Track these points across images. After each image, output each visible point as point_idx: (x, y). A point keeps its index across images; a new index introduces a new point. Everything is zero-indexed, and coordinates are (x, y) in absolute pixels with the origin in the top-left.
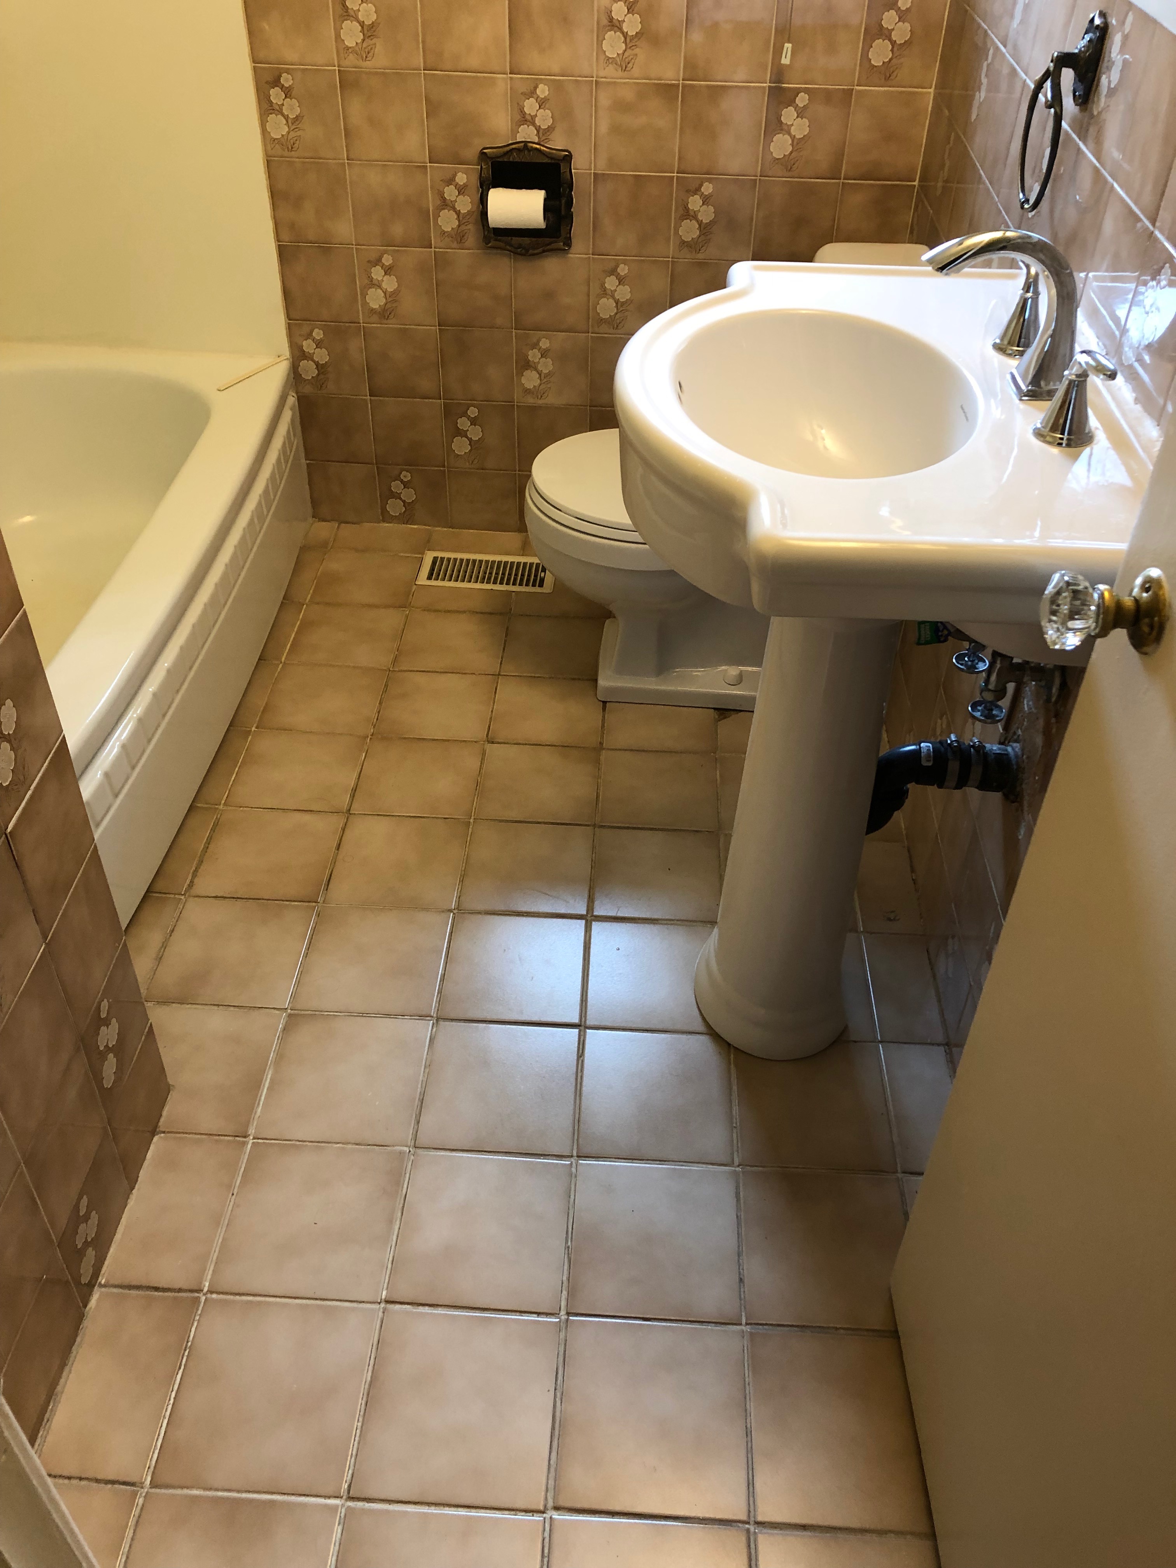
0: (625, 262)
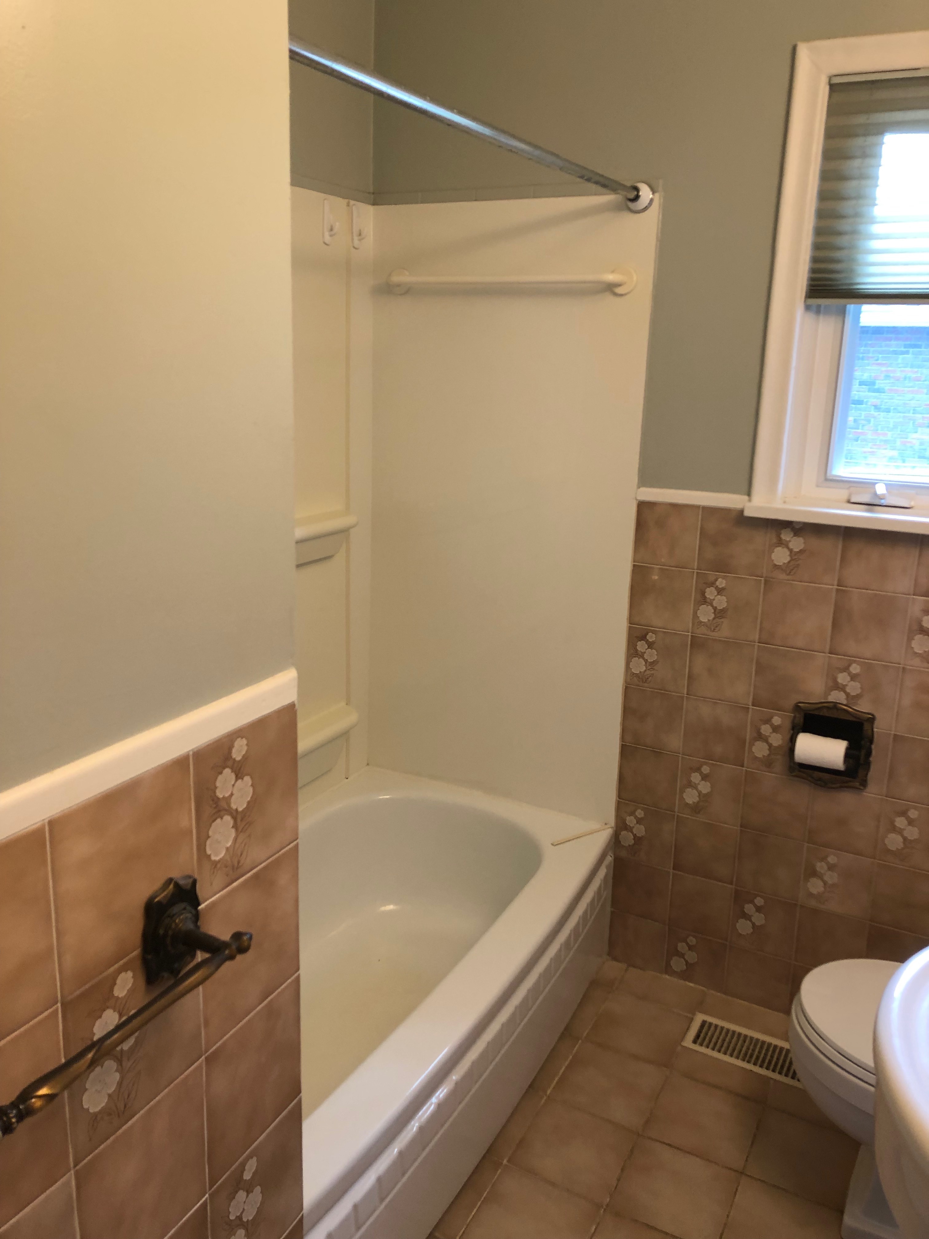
0: (915, 808)
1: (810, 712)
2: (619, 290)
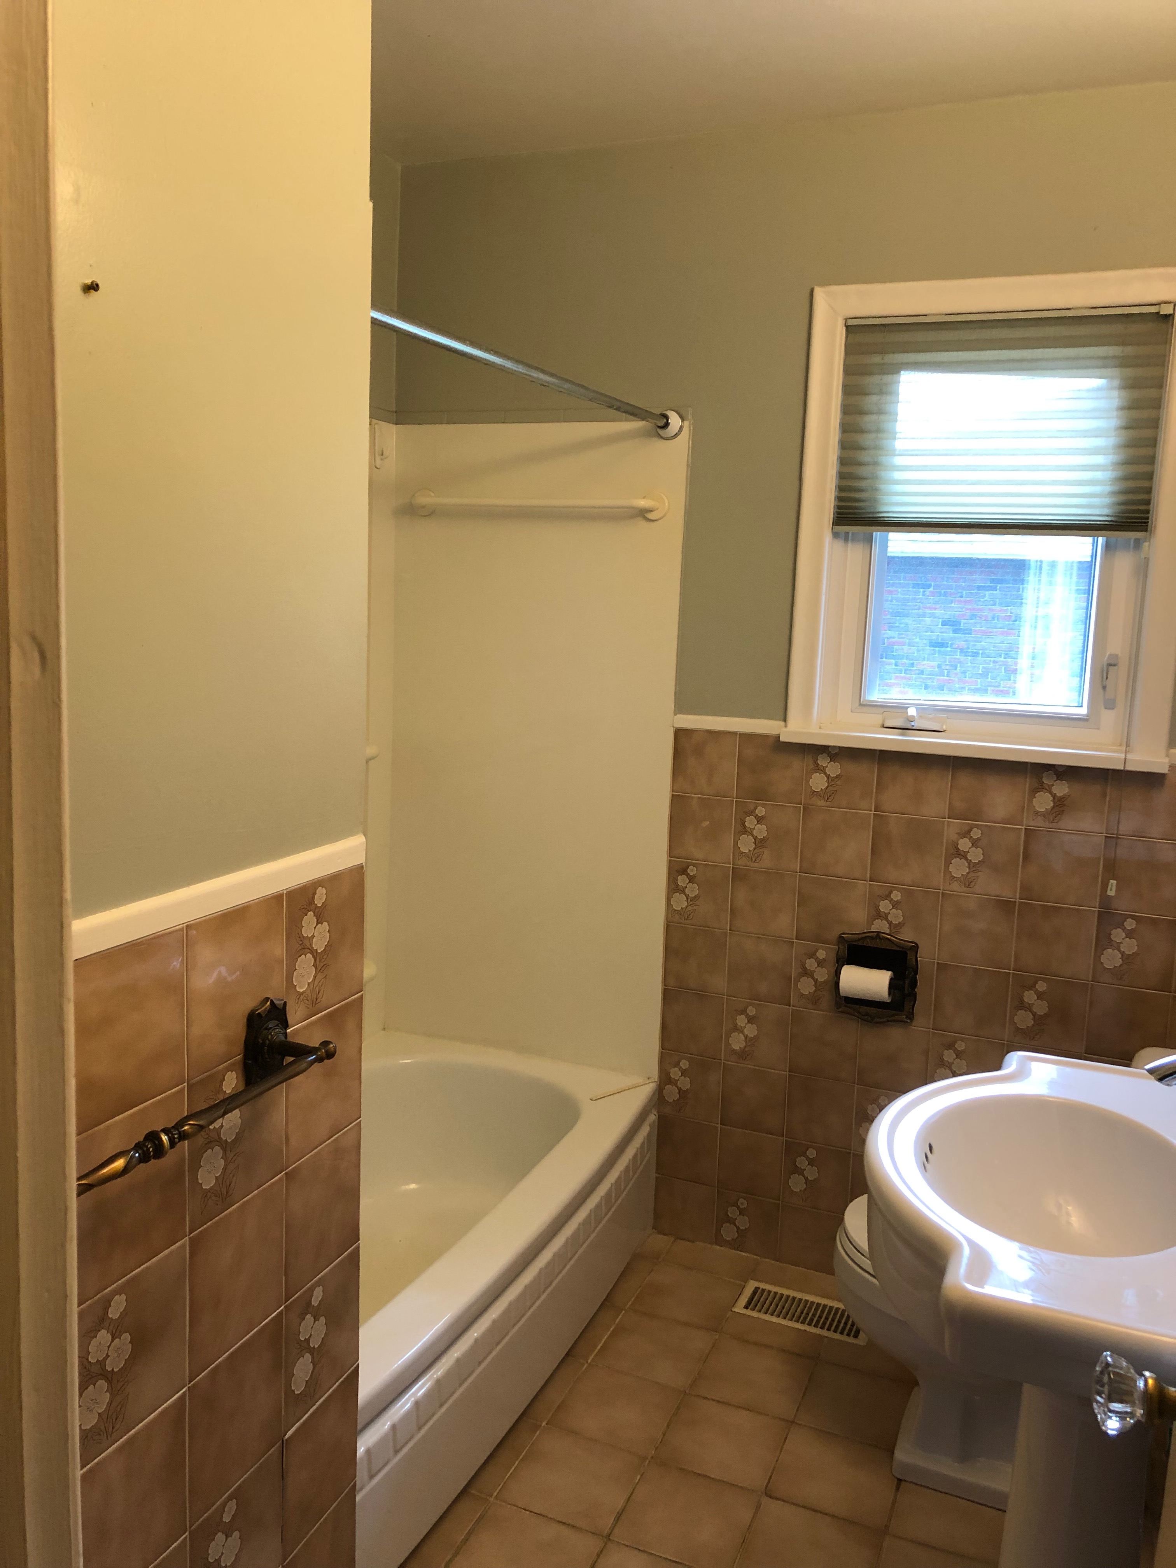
0: (962, 1040)
1: (854, 943)
2: (650, 516)
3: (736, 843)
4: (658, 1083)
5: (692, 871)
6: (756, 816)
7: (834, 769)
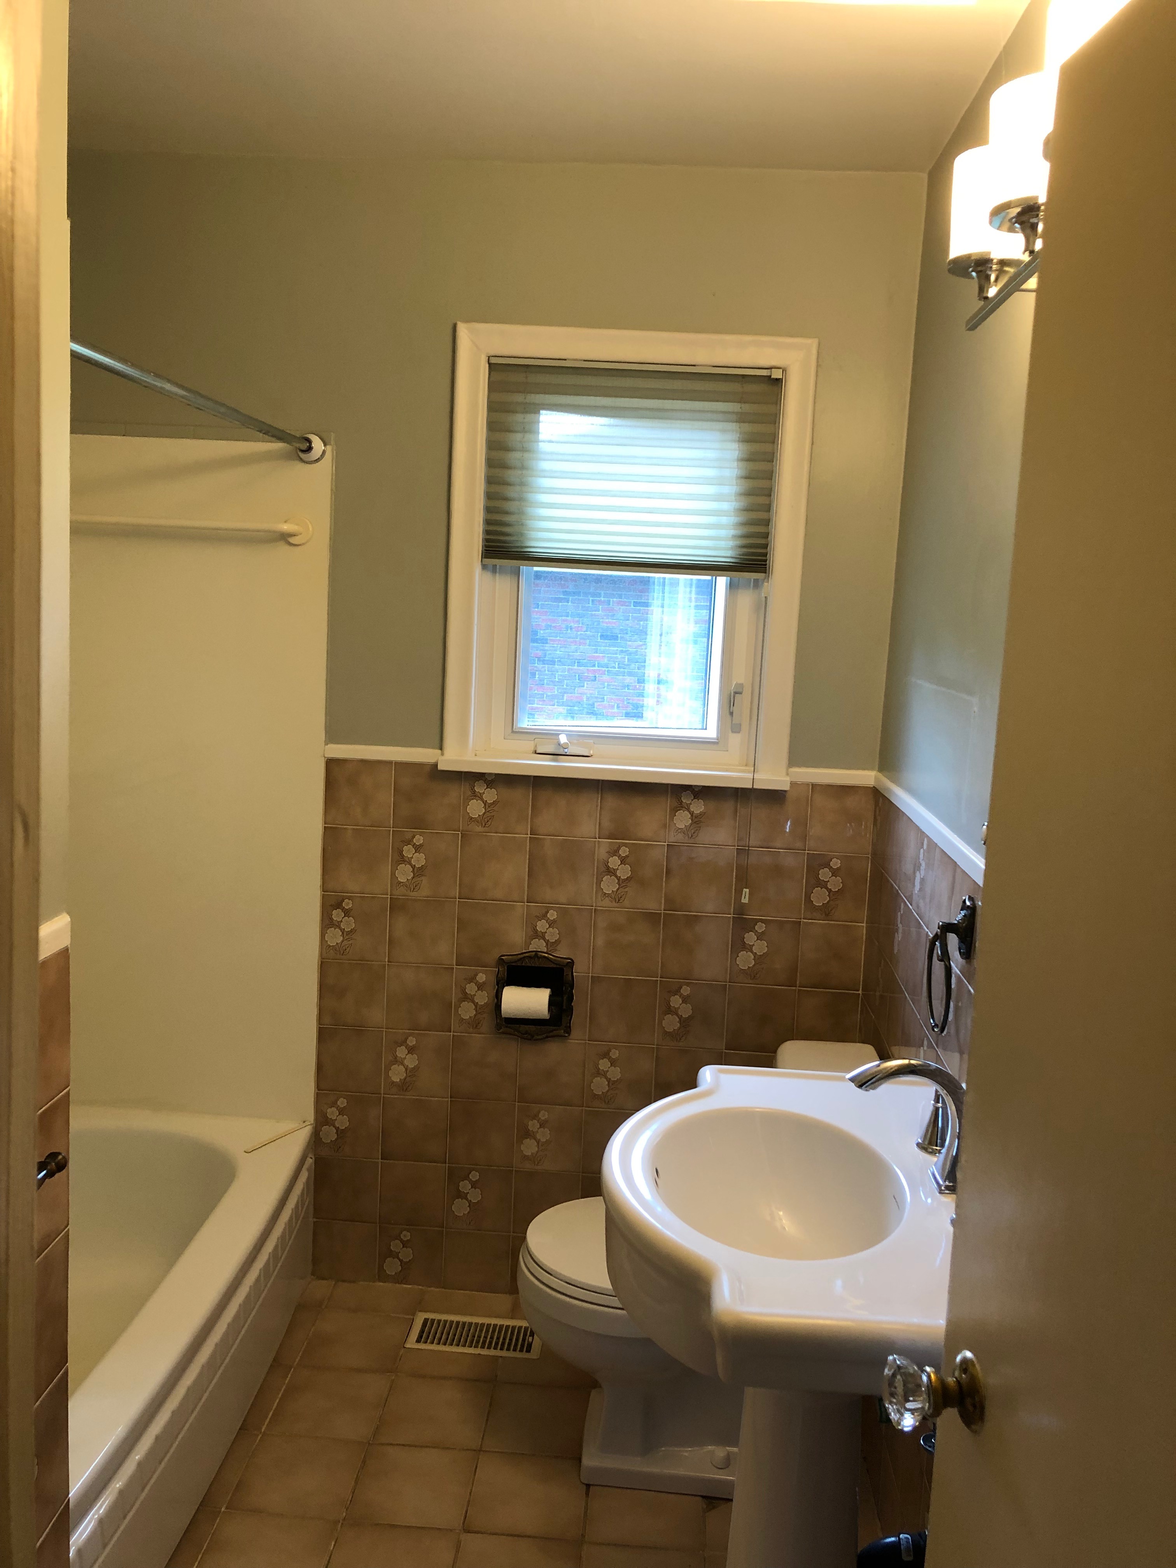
0: (616, 1048)
1: (513, 964)
3: (393, 874)
4: (314, 1125)
5: (347, 904)
6: (414, 845)
7: (490, 795)
